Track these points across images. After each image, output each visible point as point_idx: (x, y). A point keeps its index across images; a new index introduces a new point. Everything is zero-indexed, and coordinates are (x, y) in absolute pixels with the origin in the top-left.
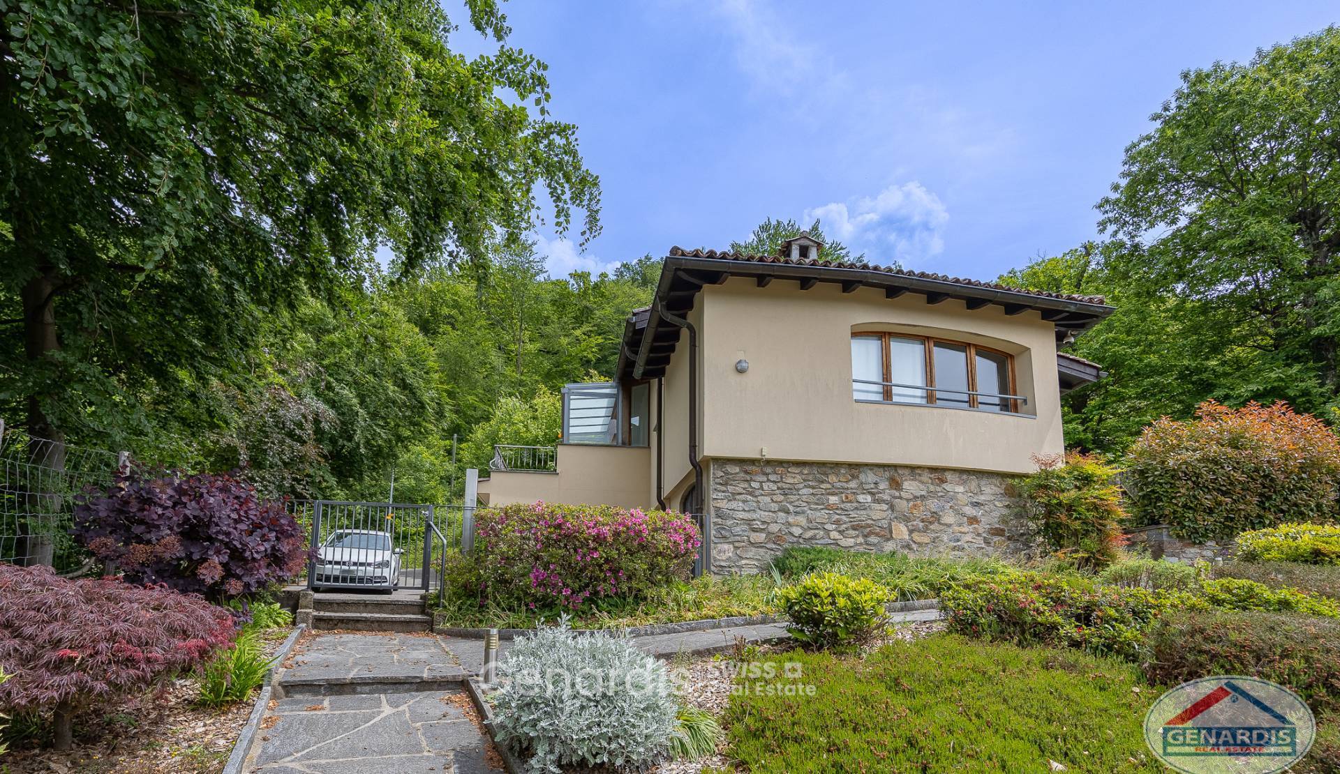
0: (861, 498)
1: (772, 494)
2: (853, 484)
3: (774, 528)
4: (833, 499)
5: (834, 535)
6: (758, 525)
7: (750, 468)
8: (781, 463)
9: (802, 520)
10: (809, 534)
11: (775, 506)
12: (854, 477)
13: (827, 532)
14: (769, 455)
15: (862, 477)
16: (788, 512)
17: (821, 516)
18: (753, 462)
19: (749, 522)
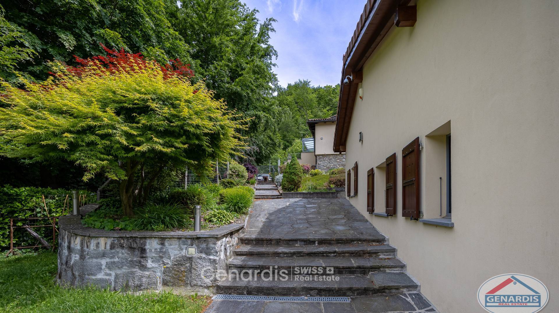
0: (343, 160)
1: (327, 160)
2: (342, 158)
3: (328, 166)
4: (338, 160)
5: (338, 167)
6: (325, 166)
7: (323, 156)
8: (329, 155)
9: (332, 164)
10: (334, 167)
11: (328, 162)
12: (342, 156)
13: (337, 166)
14: (326, 154)
15: (344, 156)
16: (330, 163)
17: (336, 163)
18: (324, 155)
19: (323, 165)
